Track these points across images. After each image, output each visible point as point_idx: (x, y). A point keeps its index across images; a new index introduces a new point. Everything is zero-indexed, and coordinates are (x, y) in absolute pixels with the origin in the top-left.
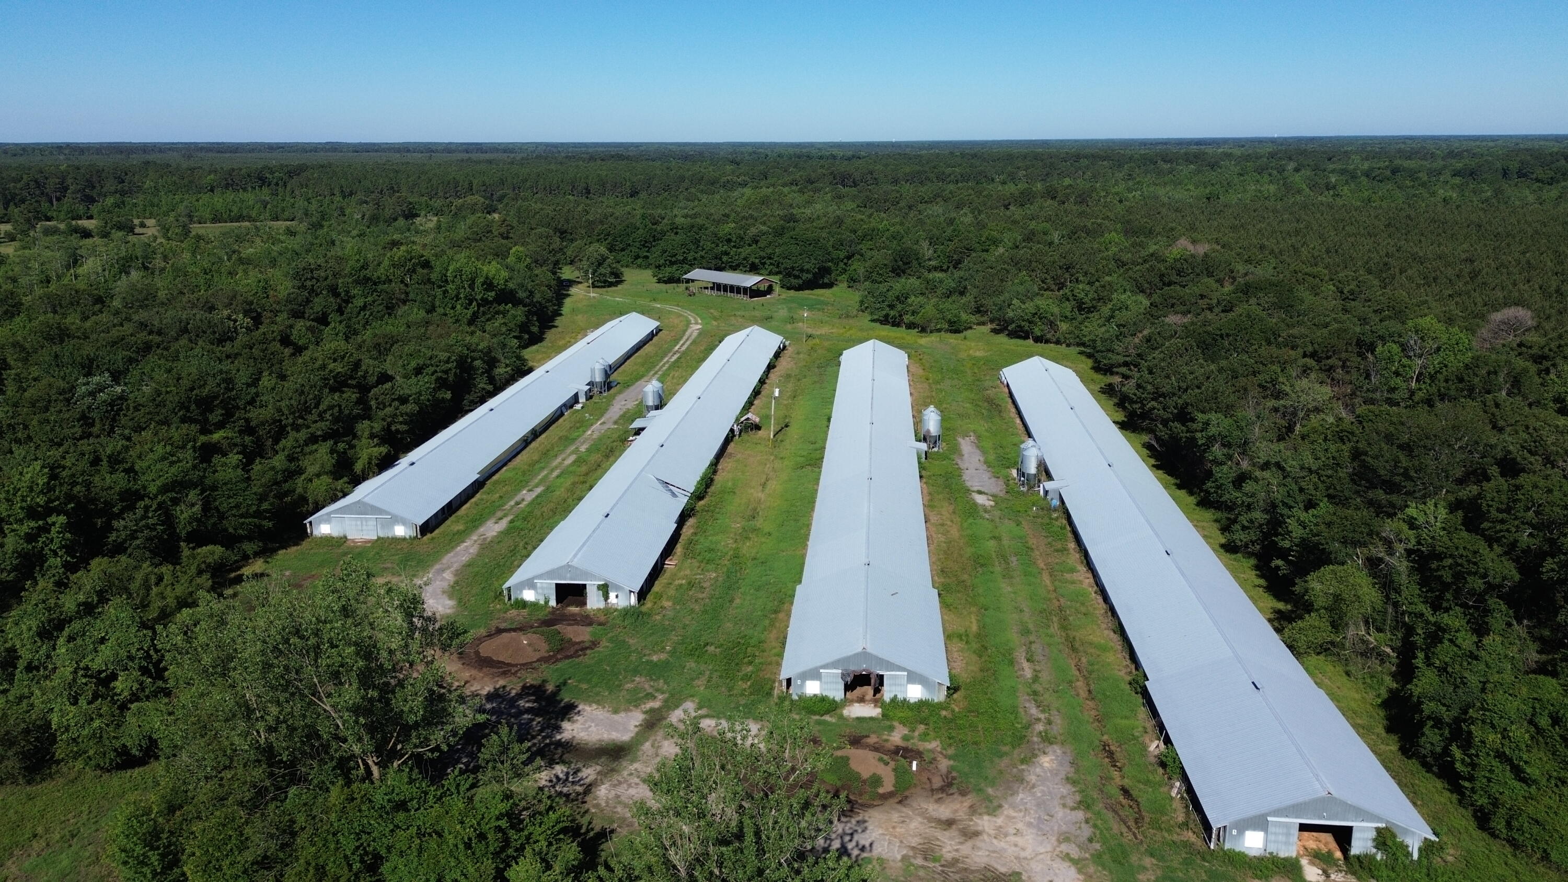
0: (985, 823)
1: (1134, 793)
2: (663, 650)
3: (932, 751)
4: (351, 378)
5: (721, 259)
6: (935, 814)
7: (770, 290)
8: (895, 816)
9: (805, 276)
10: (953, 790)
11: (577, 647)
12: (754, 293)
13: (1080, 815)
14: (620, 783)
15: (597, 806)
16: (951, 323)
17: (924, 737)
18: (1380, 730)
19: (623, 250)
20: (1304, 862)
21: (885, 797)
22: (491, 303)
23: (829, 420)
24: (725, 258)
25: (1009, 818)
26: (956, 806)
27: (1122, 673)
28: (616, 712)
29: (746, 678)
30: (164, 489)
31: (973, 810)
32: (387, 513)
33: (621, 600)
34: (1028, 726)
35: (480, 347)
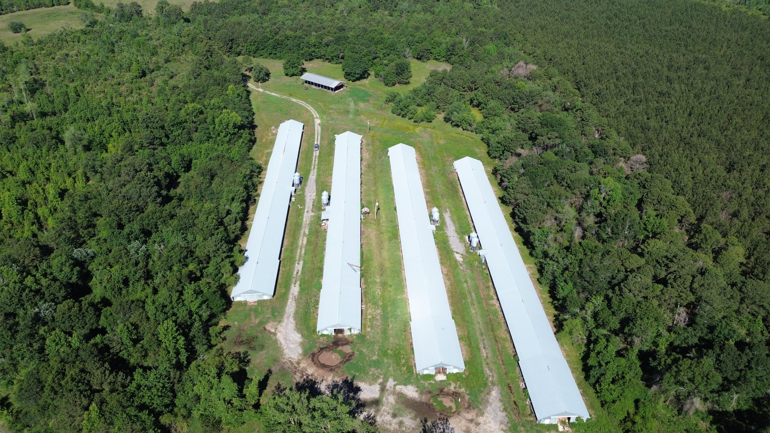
0: (481, 419)
1: (517, 404)
2: (375, 354)
3: (463, 392)
6: (468, 418)
8: (458, 419)
9: (357, 76)
10: (471, 408)
11: (348, 355)
13: (504, 414)
14: (382, 415)
15: (379, 424)
16: (428, 119)
17: (460, 387)
18: (580, 370)
19: (263, 49)
20: (559, 424)
21: (454, 413)
23: (395, 209)
25: (487, 417)
26: (472, 414)
27: (511, 352)
28: (371, 385)
29: (404, 365)
31: (477, 415)
33: (356, 332)
34: (487, 379)
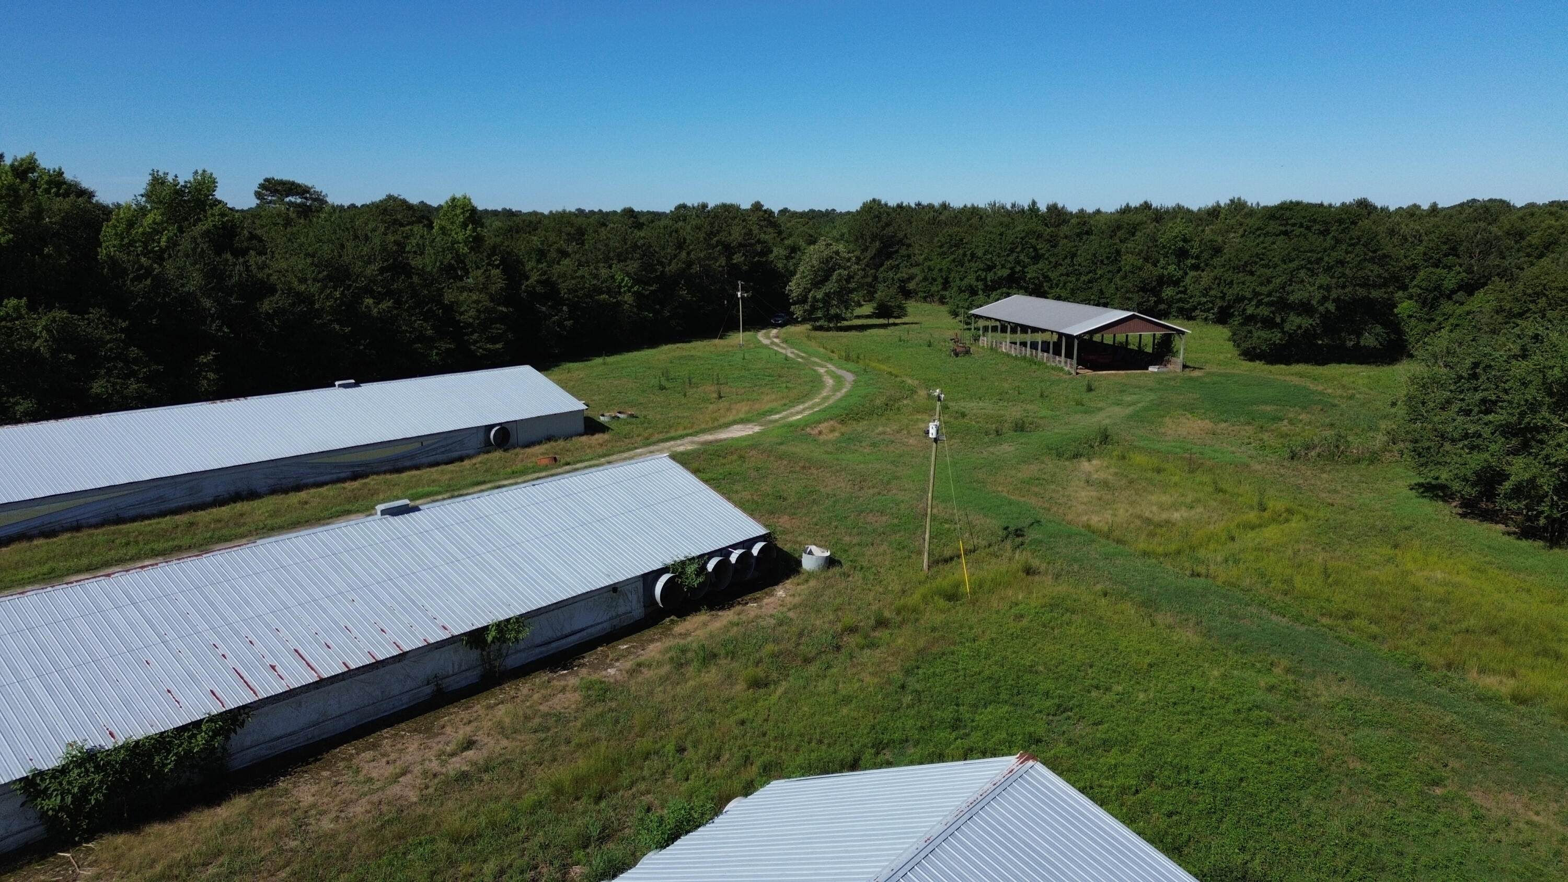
7: (1160, 351)
9: (1297, 323)
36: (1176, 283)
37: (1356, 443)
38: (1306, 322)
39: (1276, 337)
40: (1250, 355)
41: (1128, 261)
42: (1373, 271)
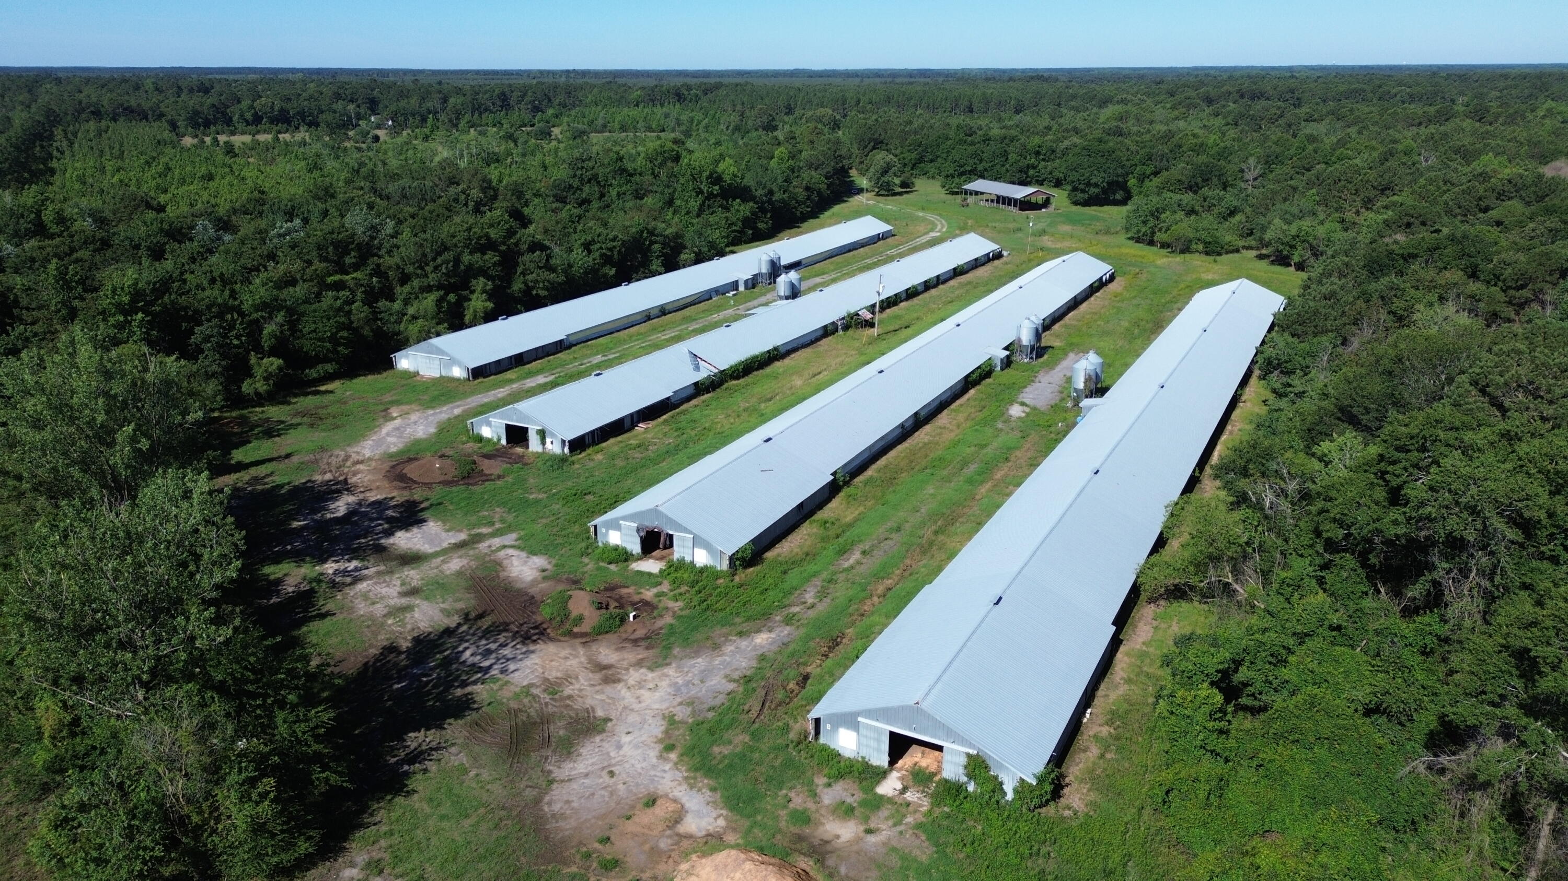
1: (811, 681)
3: (668, 609)
4: (504, 243)
5: (1026, 173)
6: (601, 659)
7: (1047, 203)
8: (565, 652)
9: (1093, 191)
10: (645, 643)
11: (483, 478)
12: (1026, 205)
13: (730, 687)
14: (384, 582)
16: (1207, 244)
17: (676, 597)
20: (896, 775)
21: (576, 636)
22: (716, 196)
24: (1031, 172)
25: (663, 675)
26: (630, 656)
28: (449, 530)
30: (257, 308)
31: (639, 662)
32: (447, 355)
33: (556, 447)
34: (785, 606)
35: (666, 233)
36: (1034, 167)
37: (1113, 230)
38: (1097, 190)
39: (1086, 196)
40: (1076, 203)
41: (1012, 157)
42: (1120, 171)
